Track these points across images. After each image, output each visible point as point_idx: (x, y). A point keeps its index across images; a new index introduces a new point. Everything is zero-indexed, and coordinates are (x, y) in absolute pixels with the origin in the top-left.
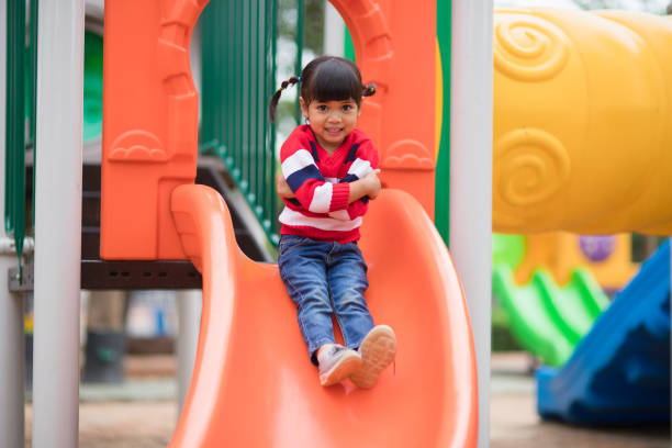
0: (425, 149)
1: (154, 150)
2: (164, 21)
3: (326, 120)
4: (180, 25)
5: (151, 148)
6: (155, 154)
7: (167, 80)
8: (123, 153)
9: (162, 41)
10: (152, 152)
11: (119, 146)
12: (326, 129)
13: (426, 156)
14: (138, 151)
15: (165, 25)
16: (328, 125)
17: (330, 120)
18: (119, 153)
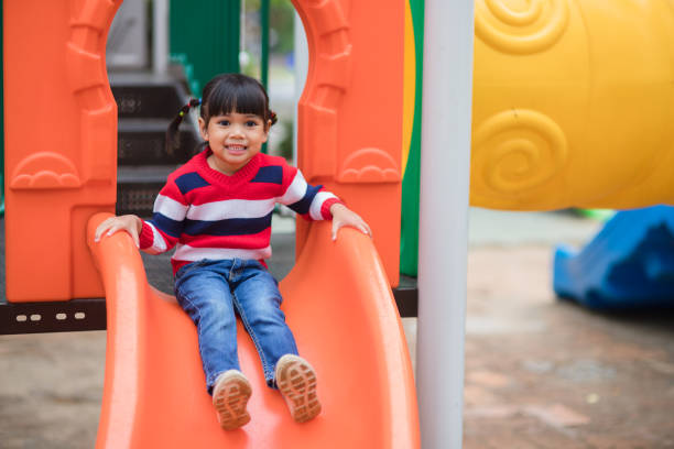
0: (391, 158)
1: (64, 175)
2: (73, 21)
3: (226, 137)
4: (91, 28)
5: (60, 173)
6: (65, 180)
7: (78, 93)
8: (28, 181)
9: (71, 46)
10: (62, 178)
11: (21, 172)
12: (227, 147)
13: (392, 167)
14: (44, 178)
15: (75, 26)
16: (229, 142)
17: (232, 135)
18: (23, 180)
